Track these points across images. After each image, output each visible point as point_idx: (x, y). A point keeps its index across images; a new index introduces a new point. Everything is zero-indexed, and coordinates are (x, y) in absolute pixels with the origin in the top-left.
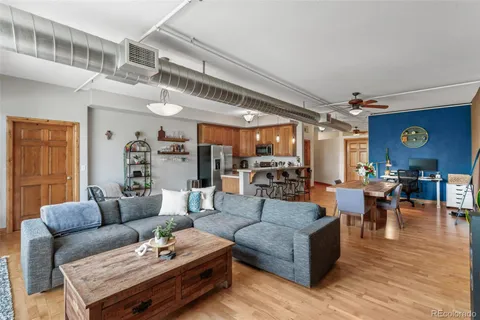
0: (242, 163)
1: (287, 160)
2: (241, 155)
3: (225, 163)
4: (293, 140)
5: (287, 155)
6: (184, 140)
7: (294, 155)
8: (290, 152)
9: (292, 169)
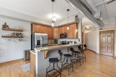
0: (55, 41)
1: (73, 40)
2: (54, 38)
3: (43, 42)
4: (77, 30)
5: (74, 38)
6: (22, 31)
7: (77, 38)
8: (75, 36)
9: (76, 46)
